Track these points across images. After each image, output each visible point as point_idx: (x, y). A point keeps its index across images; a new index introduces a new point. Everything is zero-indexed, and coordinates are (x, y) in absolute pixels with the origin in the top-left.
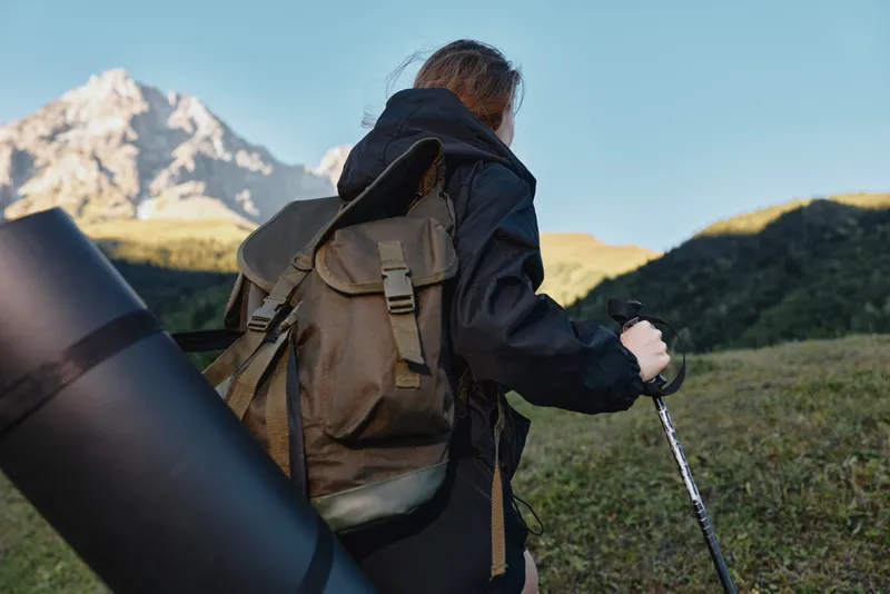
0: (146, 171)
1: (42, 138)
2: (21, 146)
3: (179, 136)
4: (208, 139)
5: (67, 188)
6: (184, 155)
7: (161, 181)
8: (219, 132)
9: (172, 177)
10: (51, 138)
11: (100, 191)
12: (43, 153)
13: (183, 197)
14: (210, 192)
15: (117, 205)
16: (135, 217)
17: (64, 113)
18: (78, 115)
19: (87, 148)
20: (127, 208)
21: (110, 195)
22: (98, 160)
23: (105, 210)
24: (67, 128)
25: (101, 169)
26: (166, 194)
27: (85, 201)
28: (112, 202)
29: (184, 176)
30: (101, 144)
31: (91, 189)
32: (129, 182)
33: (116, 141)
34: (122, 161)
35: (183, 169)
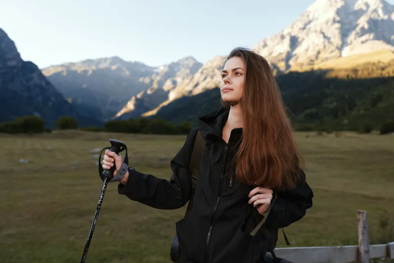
0: (344, 34)
1: (300, 29)
2: (293, 34)
3: (359, 13)
4: (375, 11)
5: (311, 49)
6: (363, 22)
7: (352, 36)
8: (381, 6)
9: (357, 33)
10: (304, 28)
11: (325, 47)
12: (301, 35)
13: (363, 42)
14: (377, 38)
15: (332, 52)
16: (340, 56)
17: (308, 16)
18: (314, 15)
19: (318, 29)
20: (337, 53)
21: (329, 48)
22: (323, 33)
23: (327, 55)
24: (310, 22)
25: (325, 37)
26: (354, 42)
27: (319, 53)
28: (330, 50)
29: (363, 32)
30: (324, 26)
31: (321, 47)
32: (337, 40)
33: (330, 23)
34: (334, 32)
35: (363, 29)
